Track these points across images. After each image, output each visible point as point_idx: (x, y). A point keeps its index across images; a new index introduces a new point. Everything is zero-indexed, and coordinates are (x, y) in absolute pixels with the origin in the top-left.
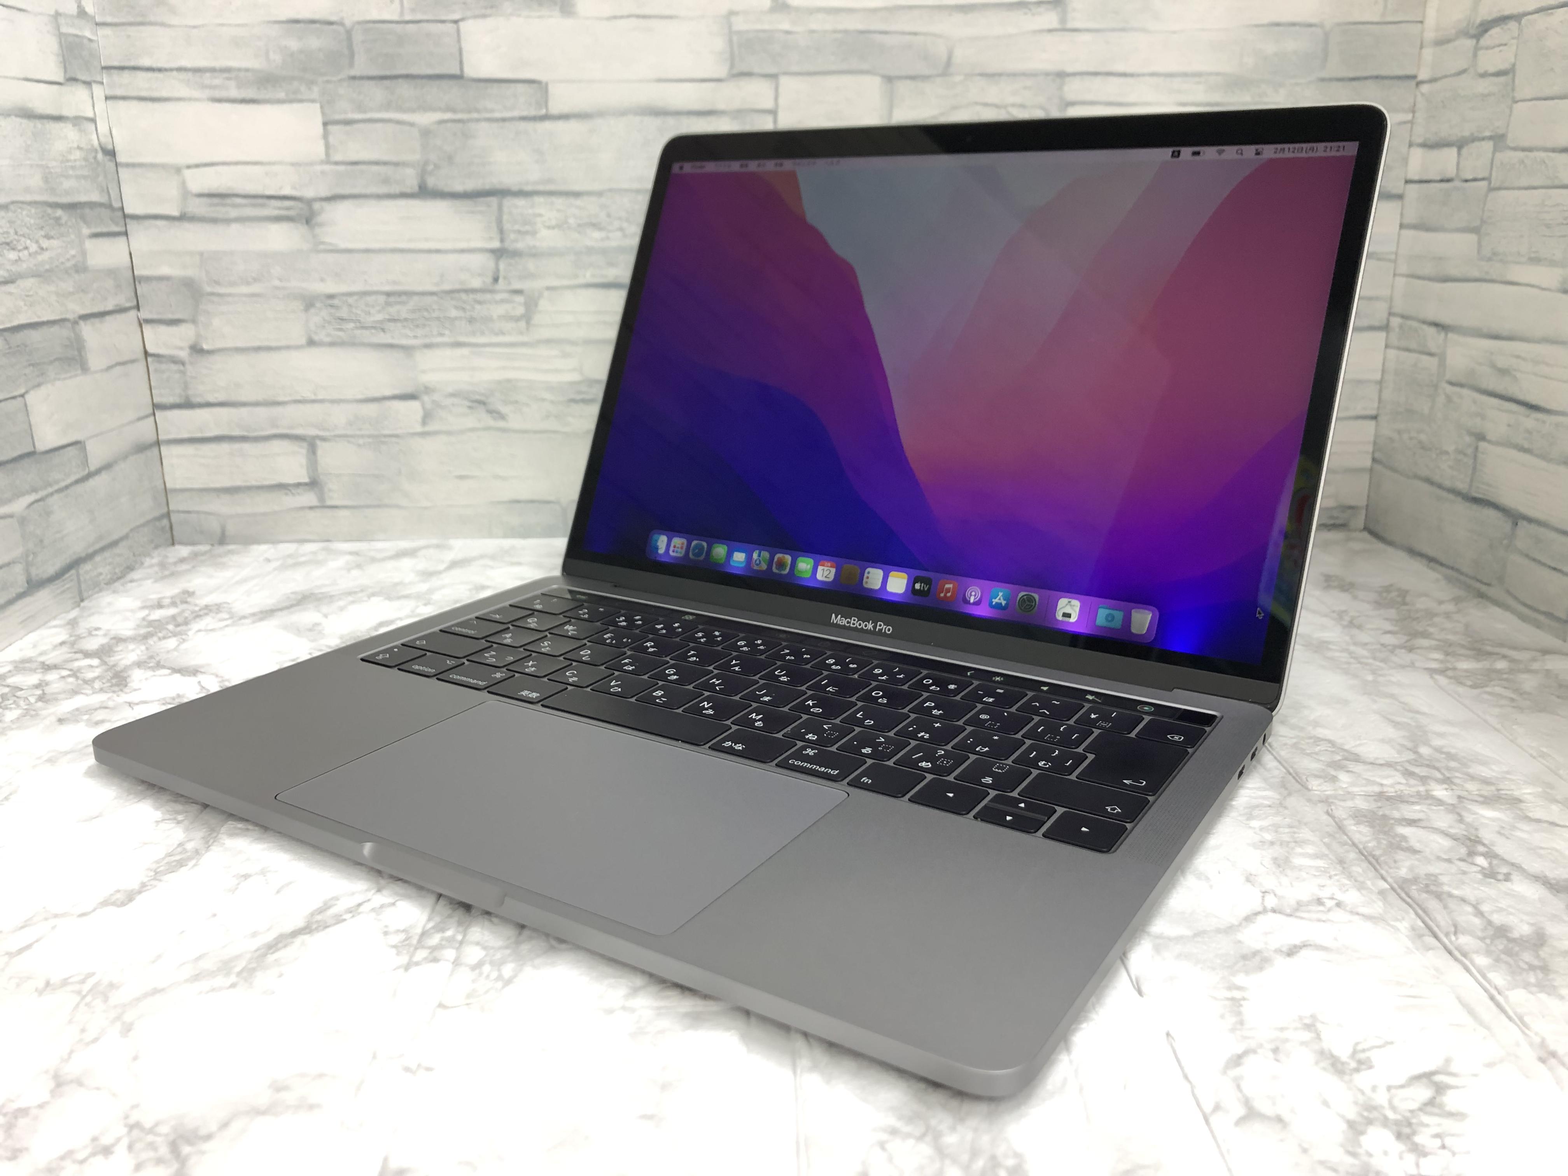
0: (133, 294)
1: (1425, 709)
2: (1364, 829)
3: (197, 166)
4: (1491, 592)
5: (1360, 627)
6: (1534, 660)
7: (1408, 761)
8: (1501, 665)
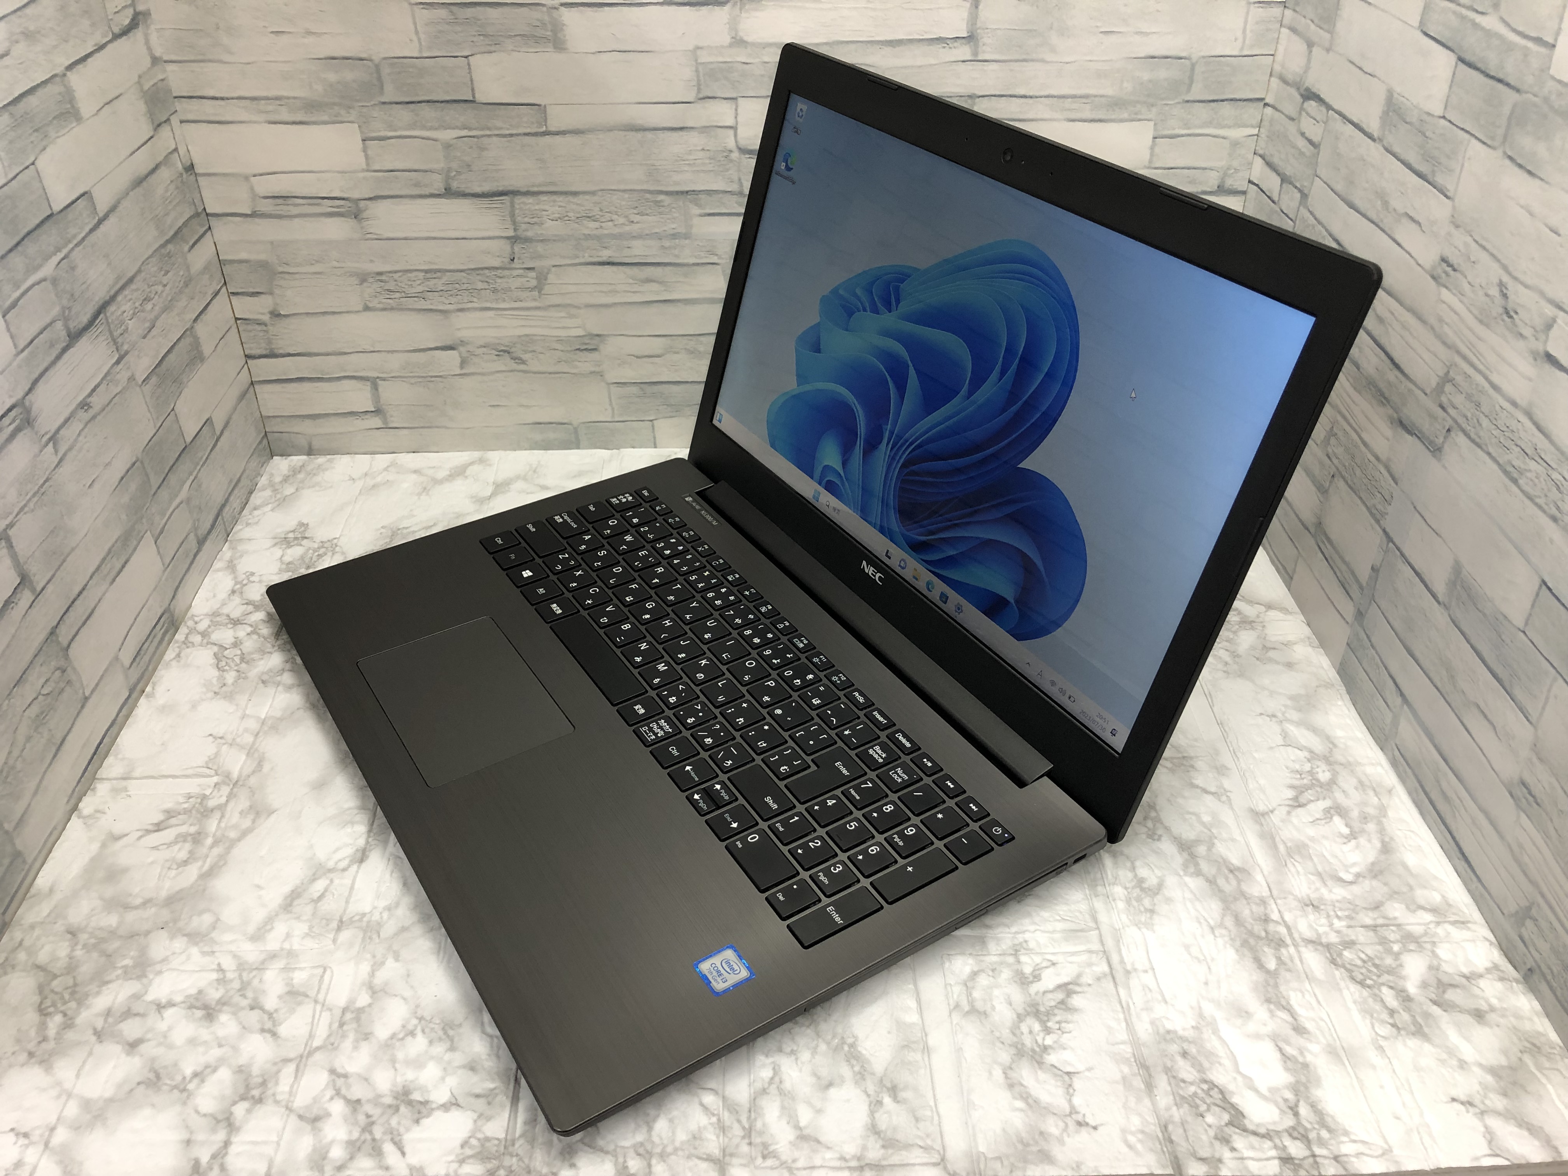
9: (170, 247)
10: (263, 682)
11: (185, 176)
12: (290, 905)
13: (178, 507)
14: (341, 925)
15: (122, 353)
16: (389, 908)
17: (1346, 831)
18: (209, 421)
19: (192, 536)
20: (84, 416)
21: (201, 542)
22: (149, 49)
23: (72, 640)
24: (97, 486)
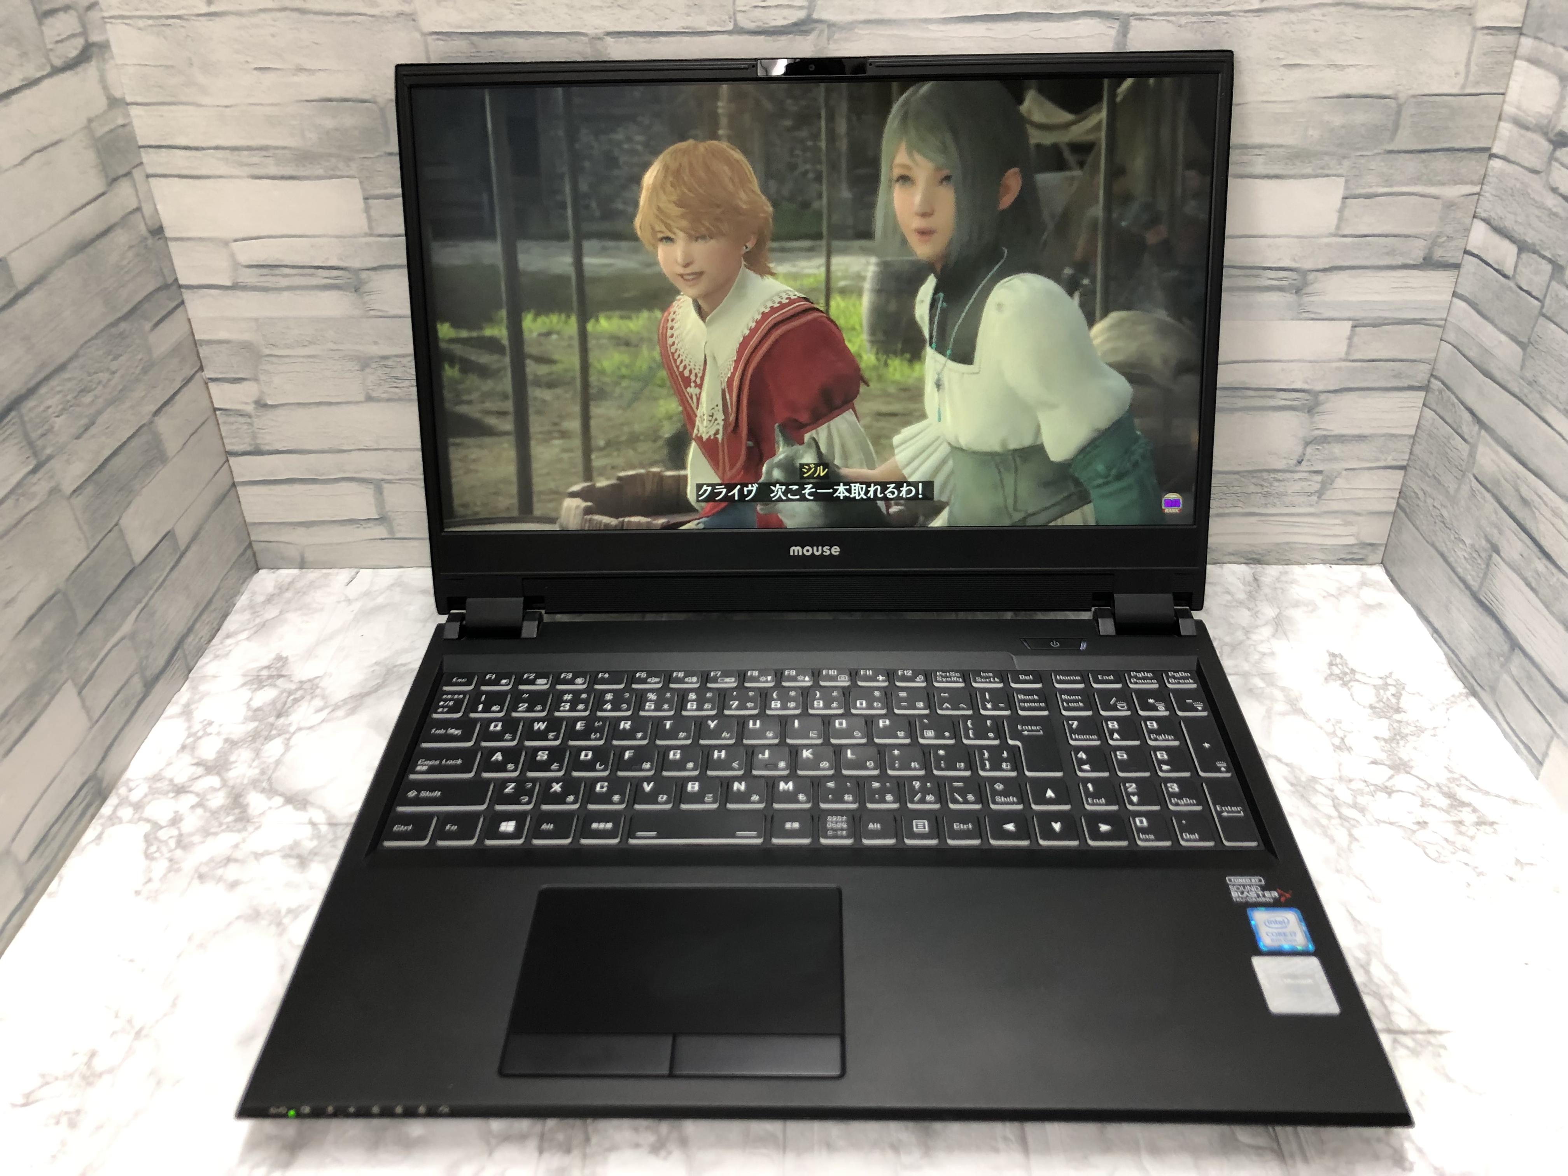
0: (196, 358)
15: (44, 458)
18: (169, 535)
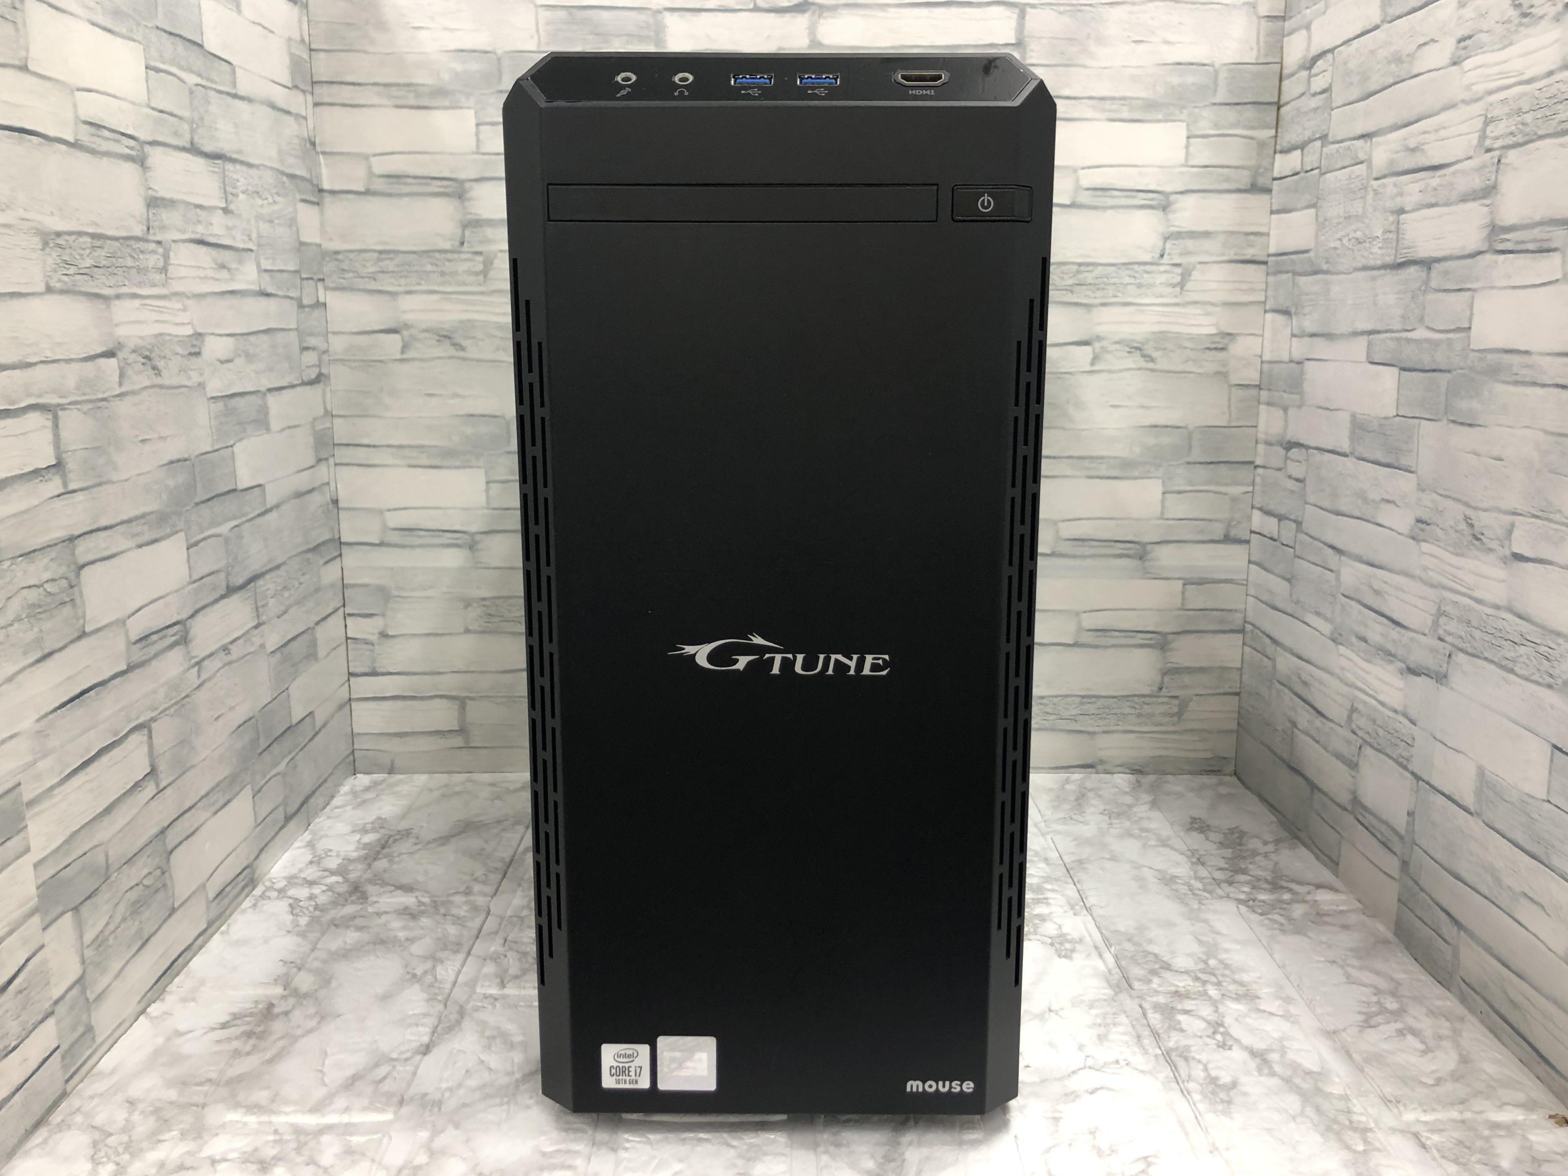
1: (1225, 931)
2: (1158, 1016)
3: (395, 510)
4: (1301, 834)
5: (1203, 864)
6: (1309, 893)
7: (1200, 970)
8: (1287, 896)
9: (310, 555)
10: (336, 925)
11: (331, 506)
12: (352, 1084)
13: (275, 776)
14: (401, 1102)
16: (450, 1089)
17: (1422, 1047)
19: (281, 809)
20: (223, 658)
21: (288, 819)
22: (324, 402)
23: (175, 848)
24: (221, 720)
